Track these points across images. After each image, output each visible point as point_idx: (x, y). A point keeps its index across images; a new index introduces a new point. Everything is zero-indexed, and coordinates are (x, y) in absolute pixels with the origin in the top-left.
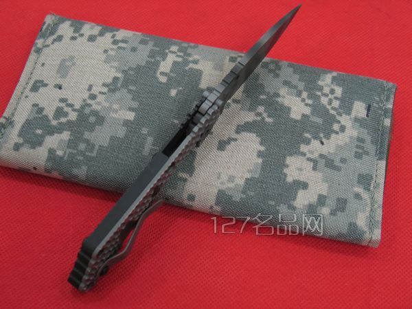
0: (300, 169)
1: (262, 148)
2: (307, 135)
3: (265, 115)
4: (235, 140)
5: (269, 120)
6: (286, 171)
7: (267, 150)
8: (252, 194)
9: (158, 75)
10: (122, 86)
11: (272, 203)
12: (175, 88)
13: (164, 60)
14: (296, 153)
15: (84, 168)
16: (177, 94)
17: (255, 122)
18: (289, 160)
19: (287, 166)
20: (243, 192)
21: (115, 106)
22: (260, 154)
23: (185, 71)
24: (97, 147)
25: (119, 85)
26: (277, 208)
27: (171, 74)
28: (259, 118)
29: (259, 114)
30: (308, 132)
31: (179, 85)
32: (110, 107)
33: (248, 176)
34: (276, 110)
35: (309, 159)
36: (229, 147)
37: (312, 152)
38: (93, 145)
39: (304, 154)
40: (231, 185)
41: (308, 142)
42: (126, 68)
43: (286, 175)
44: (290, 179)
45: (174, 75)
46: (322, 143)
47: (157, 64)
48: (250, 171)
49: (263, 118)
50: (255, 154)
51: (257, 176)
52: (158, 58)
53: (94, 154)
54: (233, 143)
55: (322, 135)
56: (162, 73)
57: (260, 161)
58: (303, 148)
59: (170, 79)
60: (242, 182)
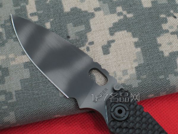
0: (170, 44)
1: (136, 40)
2: (163, 16)
3: (125, 13)
4: (113, 41)
5: (130, 16)
6: (161, 49)
7: (140, 39)
8: (145, 77)
9: (30, 17)
10: (8, 38)
11: (162, 77)
12: (48, 21)
13: (27, 3)
14: (161, 32)
15: (12, 114)
16: (51, 26)
17: (120, 21)
18: (159, 40)
19: (160, 45)
20: (138, 78)
21: (11, 56)
22: (137, 45)
23: (48, 5)
24: (14, 93)
25: (5, 38)
26: (168, 79)
27: (39, 12)
28: (122, 17)
29: (120, 14)
30: (162, 13)
31: (49, 17)
32: (8, 59)
33: (136, 65)
34: (131, 6)
35: (173, 33)
36: (111, 49)
37: (171, 27)
38: (11, 93)
39: (167, 31)
40: (127, 77)
41: (165, 21)
42: (3, 23)
43: (162, 52)
44: (166, 54)
45: (41, 12)
46: (175, 17)
47: (24, 9)
48: (135, 61)
49: (125, 16)
50: (133, 46)
51: (142, 62)
52: (22, 4)
53: (14, 100)
54: (112, 44)
55: (172, 11)
56: (32, 15)
57: (139, 50)
58: (165, 27)
59: (40, 16)
60: (134, 71)
